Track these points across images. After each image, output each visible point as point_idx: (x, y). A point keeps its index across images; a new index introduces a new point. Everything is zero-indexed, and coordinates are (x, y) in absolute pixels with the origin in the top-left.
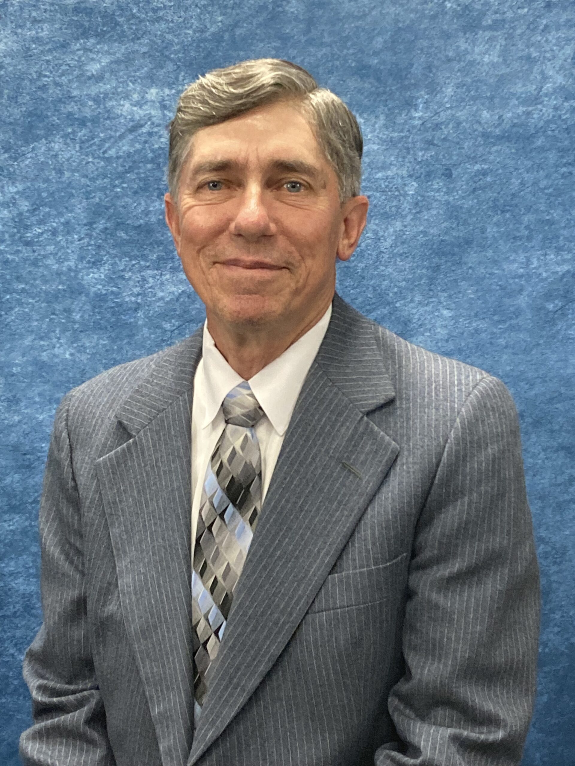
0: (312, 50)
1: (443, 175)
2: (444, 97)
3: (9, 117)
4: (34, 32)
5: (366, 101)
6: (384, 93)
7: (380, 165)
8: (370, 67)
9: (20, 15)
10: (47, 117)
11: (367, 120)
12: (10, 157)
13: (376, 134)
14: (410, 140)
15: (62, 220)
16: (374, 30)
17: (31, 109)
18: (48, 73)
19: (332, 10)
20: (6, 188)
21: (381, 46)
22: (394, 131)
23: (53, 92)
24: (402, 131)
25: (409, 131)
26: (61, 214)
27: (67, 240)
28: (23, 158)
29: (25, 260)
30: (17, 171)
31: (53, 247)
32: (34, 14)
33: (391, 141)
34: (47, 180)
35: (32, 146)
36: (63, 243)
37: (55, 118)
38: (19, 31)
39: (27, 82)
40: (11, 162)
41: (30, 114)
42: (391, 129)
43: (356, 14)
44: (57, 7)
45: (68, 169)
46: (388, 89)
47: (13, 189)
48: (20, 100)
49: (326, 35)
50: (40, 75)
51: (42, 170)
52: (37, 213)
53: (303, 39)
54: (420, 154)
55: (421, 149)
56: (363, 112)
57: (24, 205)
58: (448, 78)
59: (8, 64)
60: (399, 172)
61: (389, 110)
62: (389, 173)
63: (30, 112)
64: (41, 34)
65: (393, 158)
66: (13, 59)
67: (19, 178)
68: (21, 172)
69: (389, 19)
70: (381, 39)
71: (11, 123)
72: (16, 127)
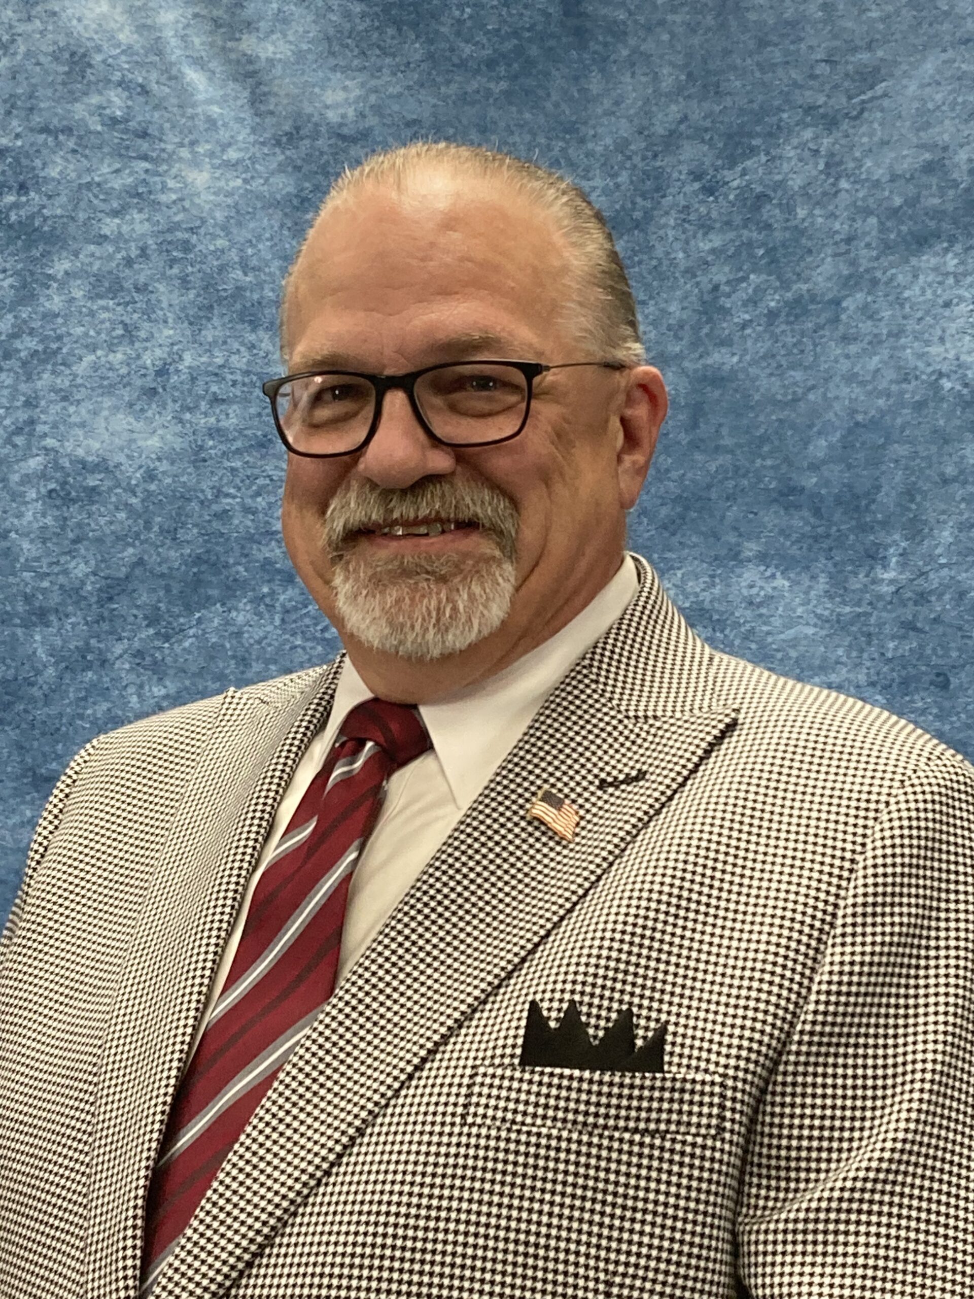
0: (699, 457)
1: (932, 683)
2: (936, 546)
3: (160, 564)
4: (213, 420)
5: (794, 551)
6: (828, 536)
7: (817, 662)
8: (803, 489)
9: (190, 391)
10: (226, 566)
11: (795, 583)
12: (157, 634)
13: (810, 607)
14: (873, 620)
16: (810, 427)
17: (199, 551)
18: (232, 491)
19: (736, 391)
20: (147, 688)
21: (823, 455)
22: (844, 603)
23: (241, 523)
24: (858, 604)
25: (870, 604)
28: (180, 636)
30: (169, 660)
32: (214, 388)
33: (838, 621)
35: (197, 615)
37: (241, 569)
38: (188, 416)
39: (195, 505)
40: (157, 643)
41: (198, 560)
42: (839, 600)
43: (779, 397)
44: (255, 378)
45: (258, 659)
46: (834, 529)
48: (181, 533)
49: (725, 431)
50: (219, 493)
51: (212, 658)
53: (684, 438)
54: (891, 645)
55: (893, 638)
56: (786, 569)
58: (944, 512)
59: (164, 473)
60: (851, 676)
61: (835, 565)
63: (198, 557)
64: (223, 424)
65: (840, 652)
66: (172, 463)
67: (171, 672)
68: (176, 661)
69: (837, 407)
70: (823, 443)
71: (162, 575)
72: (172, 583)
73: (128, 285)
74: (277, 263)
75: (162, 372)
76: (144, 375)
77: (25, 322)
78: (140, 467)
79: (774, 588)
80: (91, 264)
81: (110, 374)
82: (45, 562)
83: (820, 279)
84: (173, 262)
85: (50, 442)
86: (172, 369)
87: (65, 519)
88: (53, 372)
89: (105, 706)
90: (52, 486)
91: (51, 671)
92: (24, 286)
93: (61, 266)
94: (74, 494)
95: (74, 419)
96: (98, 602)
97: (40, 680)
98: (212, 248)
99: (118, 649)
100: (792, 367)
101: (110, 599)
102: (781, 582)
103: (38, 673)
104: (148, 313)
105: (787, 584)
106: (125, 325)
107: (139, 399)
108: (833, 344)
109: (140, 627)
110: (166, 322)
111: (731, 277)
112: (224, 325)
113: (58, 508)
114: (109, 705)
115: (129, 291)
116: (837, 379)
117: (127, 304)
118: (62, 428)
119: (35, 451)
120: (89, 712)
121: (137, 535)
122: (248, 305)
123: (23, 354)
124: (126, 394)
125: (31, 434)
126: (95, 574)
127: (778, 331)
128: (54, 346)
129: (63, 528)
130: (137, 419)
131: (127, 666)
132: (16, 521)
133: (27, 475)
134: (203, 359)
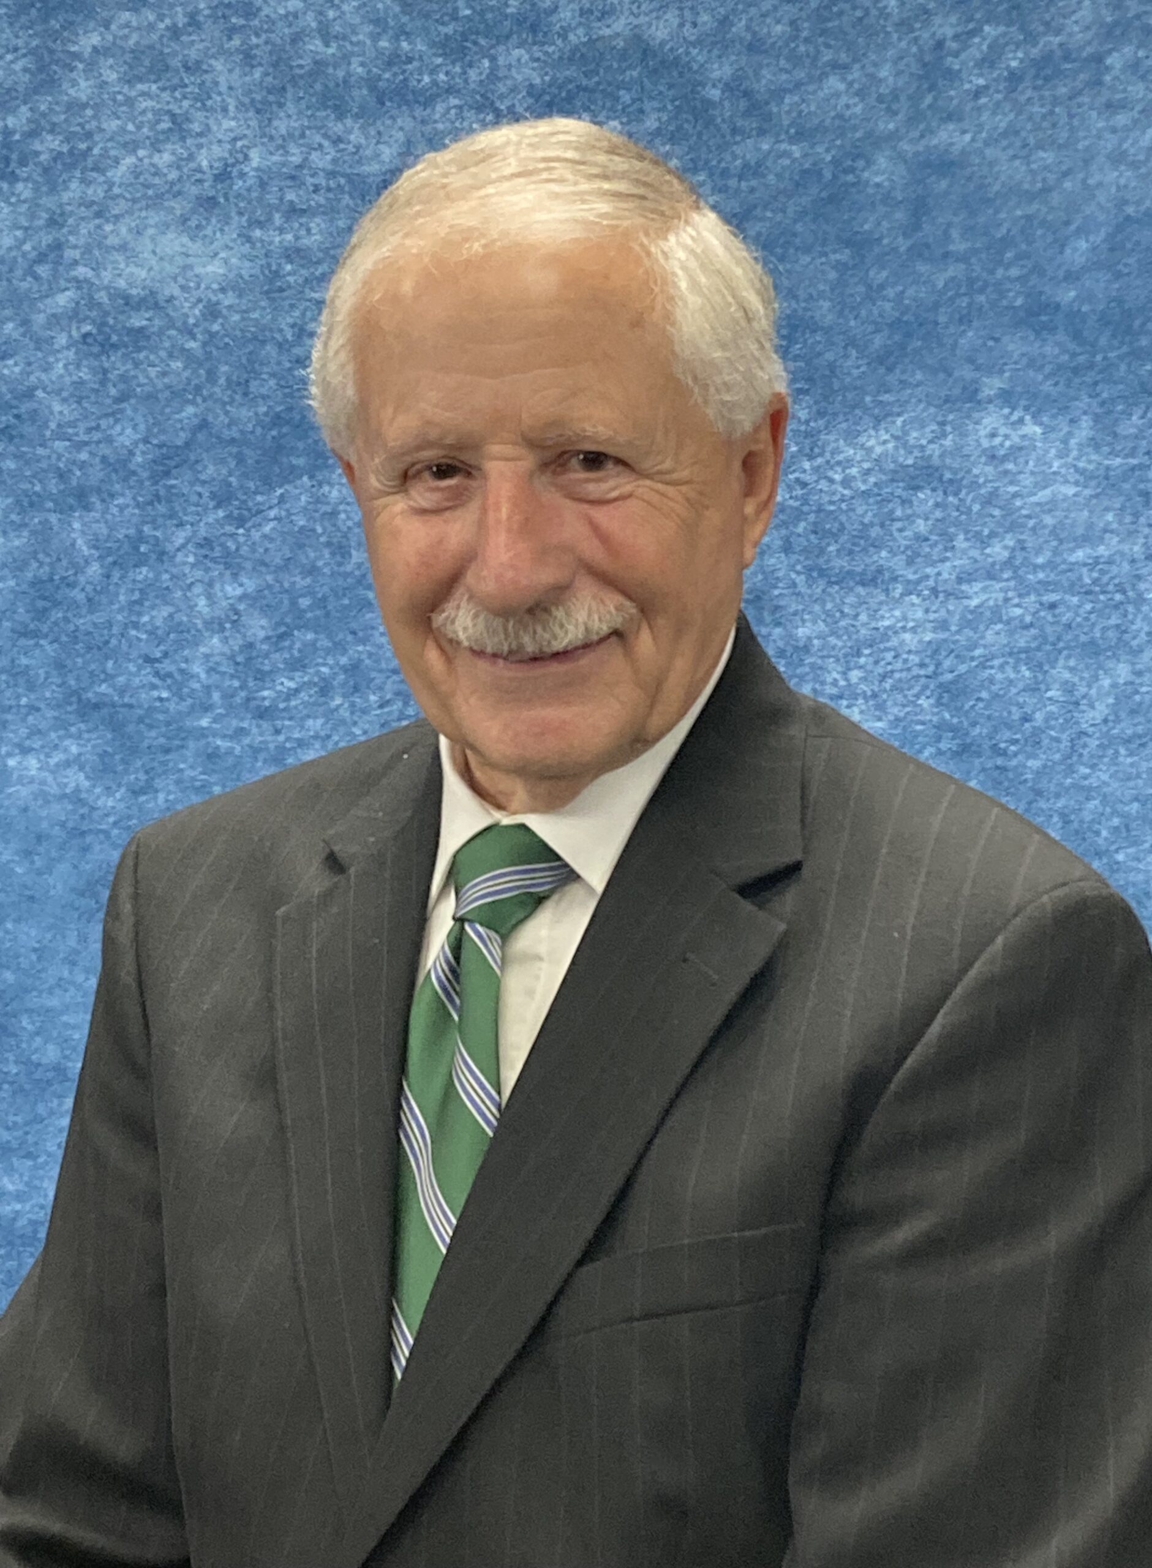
0: (922, 268)
3: (229, 426)
4: (289, 237)
5: (1047, 387)
6: (1091, 366)
7: (1080, 531)
8: (1058, 307)
9: (260, 199)
11: (1048, 430)
12: (229, 517)
13: (1070, 460)
15: (344, 660)
16: (1067, 223)
17: (278, 409)
19: (969, 179)
20: (218, 586)
21: (1083, 259)
22: (1113, 453)
24: (1132, 454)
26: (340, 647)
27: (353, 705)
28: (257, 519)
29: (255, 751)
30: (245, 549)
31: (320, 721)
32: (290, 196)
33: (1107, 478)
34: (312, 571)
35: (279, 491)
36: (345, 713)
38: (258, 233)
39: (270, 349)
40: (229, 529)
41: (277, 420)
42: (1106, 449)
43: (1026, 186)
44: (342, 181)
46: (1099, 358)
47: (233, 590)
48: (254, 386)
49: (955, 234)
51: (301, 546)
52: (287, 643)
53: (903, 244)
56: (1039, 411)
57: (258, 627)
59: (230, 307)
60: (1126, 547)
61: (1103, 404)
62: (1102, 550)
63: (278, 416)
64: (306, 242)
65: (1110, 517)
66: (240, 296)
67: (248, 565)
68: (254, 551)
69: (1101, 197)
70: (1083, 245)
71: (233, 440)
72: (247, 451)
73: (175, 63)
74: (368, 28)
75: (223, 176)
76: (200, 181)
77: (44, 115)
78: (200, 300)
79: (1023, 437)
80: (126, 37)
81: (157, 180)
82: (82, 427)
83: (1076, 29)
84: (231, 31)
85: (81, 271)
86: (235, 173)
87: (105, 372)
88: (83, 181)
89: (165, 611)
90: (87, 328)
91: (95, 569)
92: (41, 69)
93: (90, 40)
94: (114, 338)
95: (112, 240)
96: (151, 477)
97: (82, 579)
98: (282, 11)
99: (180, 537)
100: (1040, 146)
101: (167, 474)
102: (1033, 429)
103: (79, 570)
104: (202, 98)
105: (1038, 430)
106: (173, 116)
107: (194, 211)
108: (1094, 114)
109: (206, 509)
110: (225, 110)
111: (959, 29)
112: (300, 113)
113: (97, 356)
114: (171, 609)
115: (177, 71)
116: (1101, 159)
117: (174, 89)
118: (96, 252)
119: (63, 284)
120: (145, 619)
121: (198, 389)
122: (331, 85)
123: (43, 158)
124: (178, 207)
125: (57, 263)
126: (146, 441)
127: (1022, 99)
128: (83, 146)
129: (103, 382)
130: (192, 239)
131: (191, 559)
132: (43, 376)
133: (54, 315)
134: (276, 158)
